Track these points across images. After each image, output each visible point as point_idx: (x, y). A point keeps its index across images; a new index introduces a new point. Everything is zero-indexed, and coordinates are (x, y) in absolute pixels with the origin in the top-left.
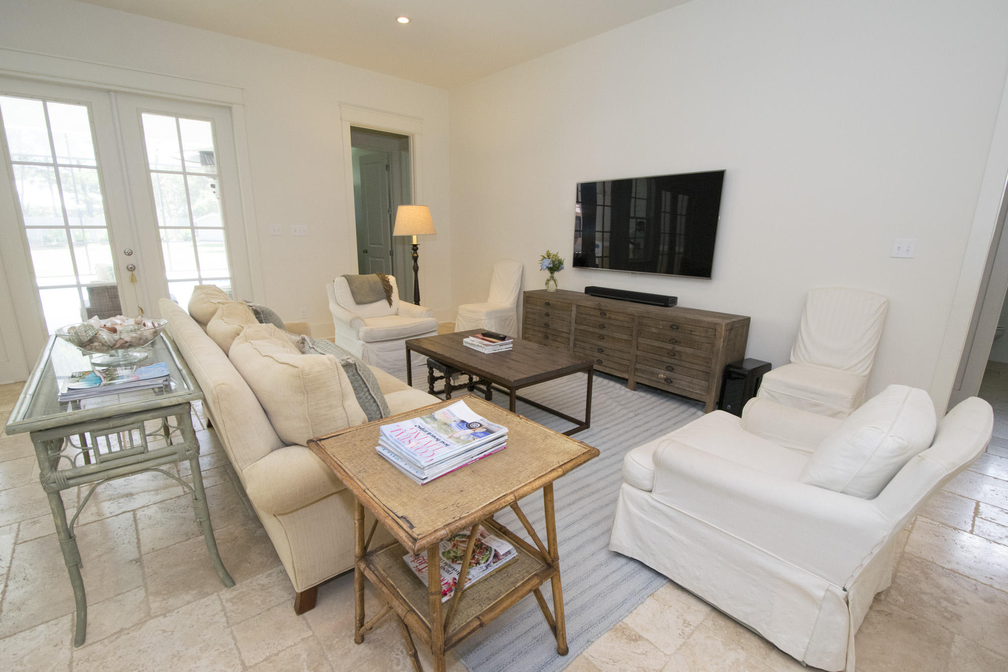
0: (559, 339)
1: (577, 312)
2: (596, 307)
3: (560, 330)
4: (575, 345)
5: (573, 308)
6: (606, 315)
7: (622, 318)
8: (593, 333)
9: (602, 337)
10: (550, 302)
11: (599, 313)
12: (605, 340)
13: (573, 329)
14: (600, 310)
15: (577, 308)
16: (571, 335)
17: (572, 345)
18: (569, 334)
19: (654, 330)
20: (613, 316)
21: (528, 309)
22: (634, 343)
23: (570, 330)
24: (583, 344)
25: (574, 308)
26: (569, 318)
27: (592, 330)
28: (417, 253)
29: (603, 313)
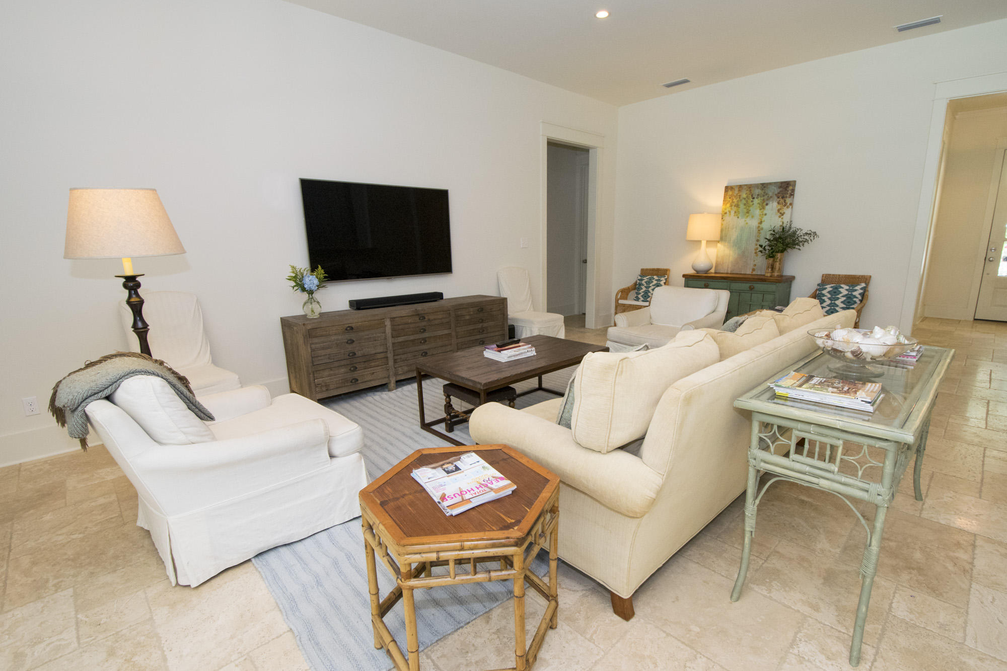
0: (373, 364)
1: (392, 325)
2: (414, 314)
3: (373, 352)
4: (395, 361)
5: (386, 324)
6: (425, 318)
7: (440, 317)
8: (413, 341)
9: (425, 340)
10: (353, 325)
11: (418, 318)
12: (427, 343)
13: (390, 345)
14: (418, 315)
15: (391, 321)
16: (389, 352)
17: (391, 363)
18: (386, 352)
19: (467, 317)
20: (432, 317)
21: (313, 346)
22: (454, 334)
23: (387, 349)
24: (403, 357)
25: (388, 323)
26: (384, 334)
27: (412, 338)
28: (138, 295)
29: (422, 317)
